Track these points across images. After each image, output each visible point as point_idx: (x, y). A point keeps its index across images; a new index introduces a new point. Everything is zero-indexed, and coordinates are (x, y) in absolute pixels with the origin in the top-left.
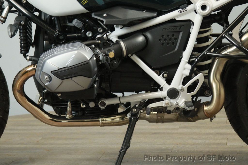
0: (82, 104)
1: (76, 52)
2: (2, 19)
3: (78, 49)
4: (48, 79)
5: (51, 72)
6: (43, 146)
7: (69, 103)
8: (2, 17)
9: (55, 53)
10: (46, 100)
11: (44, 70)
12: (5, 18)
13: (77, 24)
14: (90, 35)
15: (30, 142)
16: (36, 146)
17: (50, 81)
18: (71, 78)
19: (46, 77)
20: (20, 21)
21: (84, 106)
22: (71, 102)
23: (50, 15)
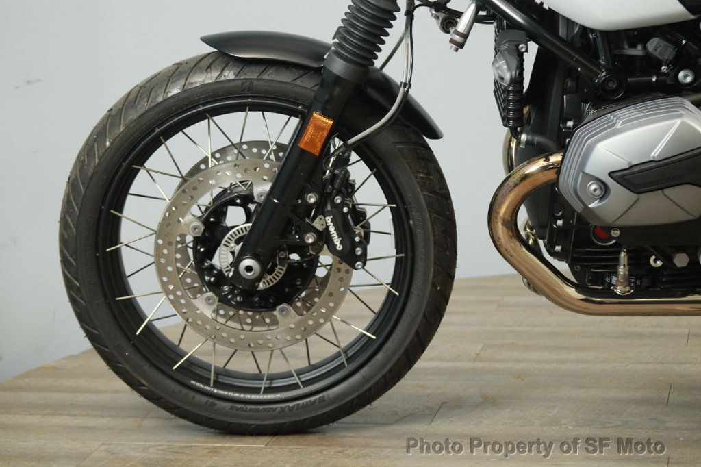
0: (653, 257)
1: (678, 122)
2: (457, 38)
3: (680, 116)
4: (598, 192)
5: (610, 174)
6: (498, 366)
7: (623, 255)
8: (457, 33)
9: (618, 126)
10: (558, 248)
11: (587, 170)
12: (465, 36)
13: (659, 50)
14: (689, 79)
15: (460, 356)
16: (479, 365)
17: (602, 198)
18: (662, 189)
19: (593, 187)
20: (517, 43)
21: (659, 263)
22: (628, 252)
23: (581, 26)
